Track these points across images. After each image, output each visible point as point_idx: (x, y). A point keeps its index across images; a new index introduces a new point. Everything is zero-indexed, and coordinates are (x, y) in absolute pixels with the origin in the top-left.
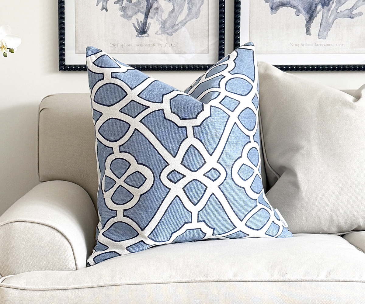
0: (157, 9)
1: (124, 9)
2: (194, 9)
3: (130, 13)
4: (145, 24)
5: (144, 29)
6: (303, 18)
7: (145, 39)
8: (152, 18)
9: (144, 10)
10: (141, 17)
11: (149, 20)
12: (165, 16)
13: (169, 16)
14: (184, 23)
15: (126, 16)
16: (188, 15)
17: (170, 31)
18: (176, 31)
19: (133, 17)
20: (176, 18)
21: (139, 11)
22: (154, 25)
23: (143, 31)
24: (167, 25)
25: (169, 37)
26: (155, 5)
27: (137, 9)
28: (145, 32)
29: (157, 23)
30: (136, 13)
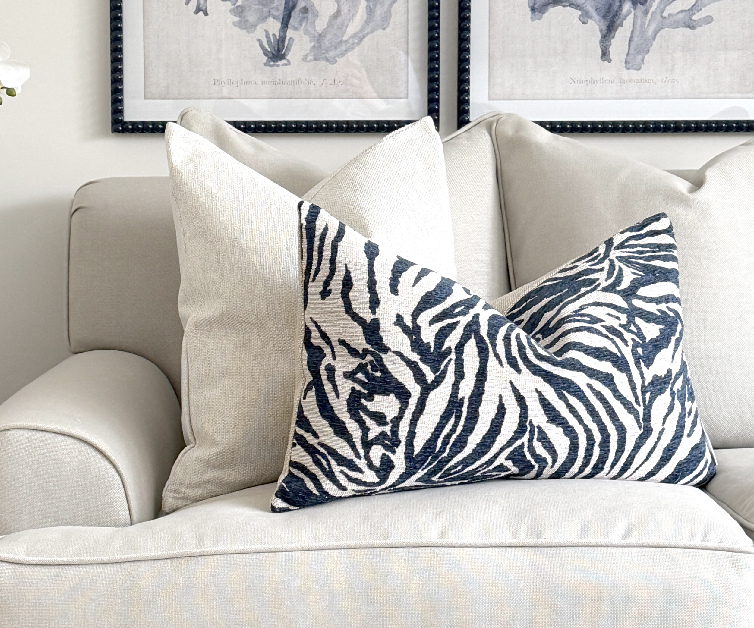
0: (305, 10)
1: (239, 11)
2: (379, 12)
3: (251, 18)
4: (282, 39)
5: (279, 51)
6: (595, 28)
7: (281, 70)
8: (295, 29)
9: (280, 12)
10: (274, 27)
11: (290, 33)
12: (321, 24)
13: (330, 25)
14: (358, 39)
15: (244, 24)
16: (367, 22)
17: (332, 53)
18: (343, 54)
19: (258, 27)
20: (343, 28)
21: (269, 14)
22: (300, 42)
23: (277, 53)
24: (326, 42)
25: (330, 66)
26: (302, 3)
27: (265, 10)
28: (283, 57)
29: (306, 38)
30: (264, 19)
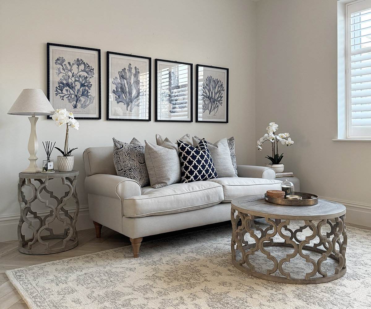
0: (80, 100)
1: (69, 100)
2: (91, 101)
3: (71, 101)
4: (76, 104)
6: (126, 106)
7: (76, 109)
9: (76, 100)
10: (75, 103)
11: (77, 104)
12: (82, 102)
13: (84, 102)
14: (88, 105)
15: (70, 102)
16: (90, 102)
17: (84, 107)
18: (86, 107)
20: (86, 103)
21: (74, 101)
22: (79, 105)
23: (75, 107)
24: (83, 105)
25: (84, 109)
26: (79, 99)
28: (76, 107)
29: (80, 104)
30: (73, 101)
